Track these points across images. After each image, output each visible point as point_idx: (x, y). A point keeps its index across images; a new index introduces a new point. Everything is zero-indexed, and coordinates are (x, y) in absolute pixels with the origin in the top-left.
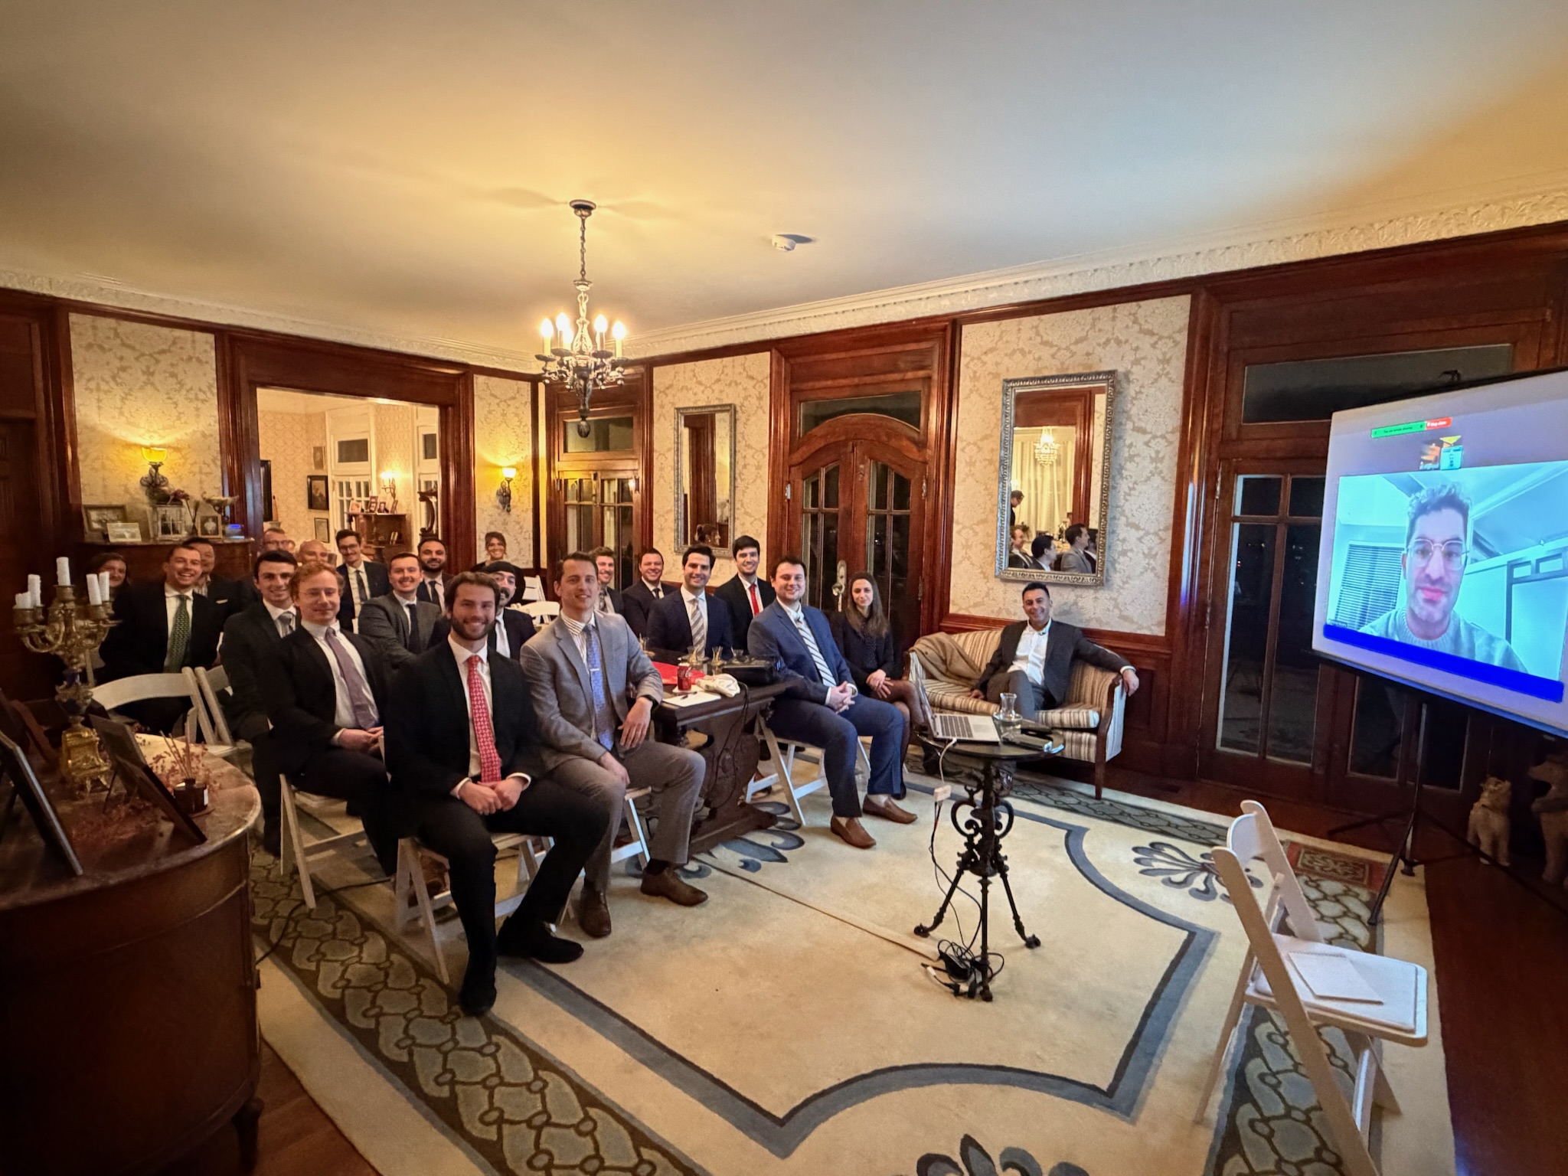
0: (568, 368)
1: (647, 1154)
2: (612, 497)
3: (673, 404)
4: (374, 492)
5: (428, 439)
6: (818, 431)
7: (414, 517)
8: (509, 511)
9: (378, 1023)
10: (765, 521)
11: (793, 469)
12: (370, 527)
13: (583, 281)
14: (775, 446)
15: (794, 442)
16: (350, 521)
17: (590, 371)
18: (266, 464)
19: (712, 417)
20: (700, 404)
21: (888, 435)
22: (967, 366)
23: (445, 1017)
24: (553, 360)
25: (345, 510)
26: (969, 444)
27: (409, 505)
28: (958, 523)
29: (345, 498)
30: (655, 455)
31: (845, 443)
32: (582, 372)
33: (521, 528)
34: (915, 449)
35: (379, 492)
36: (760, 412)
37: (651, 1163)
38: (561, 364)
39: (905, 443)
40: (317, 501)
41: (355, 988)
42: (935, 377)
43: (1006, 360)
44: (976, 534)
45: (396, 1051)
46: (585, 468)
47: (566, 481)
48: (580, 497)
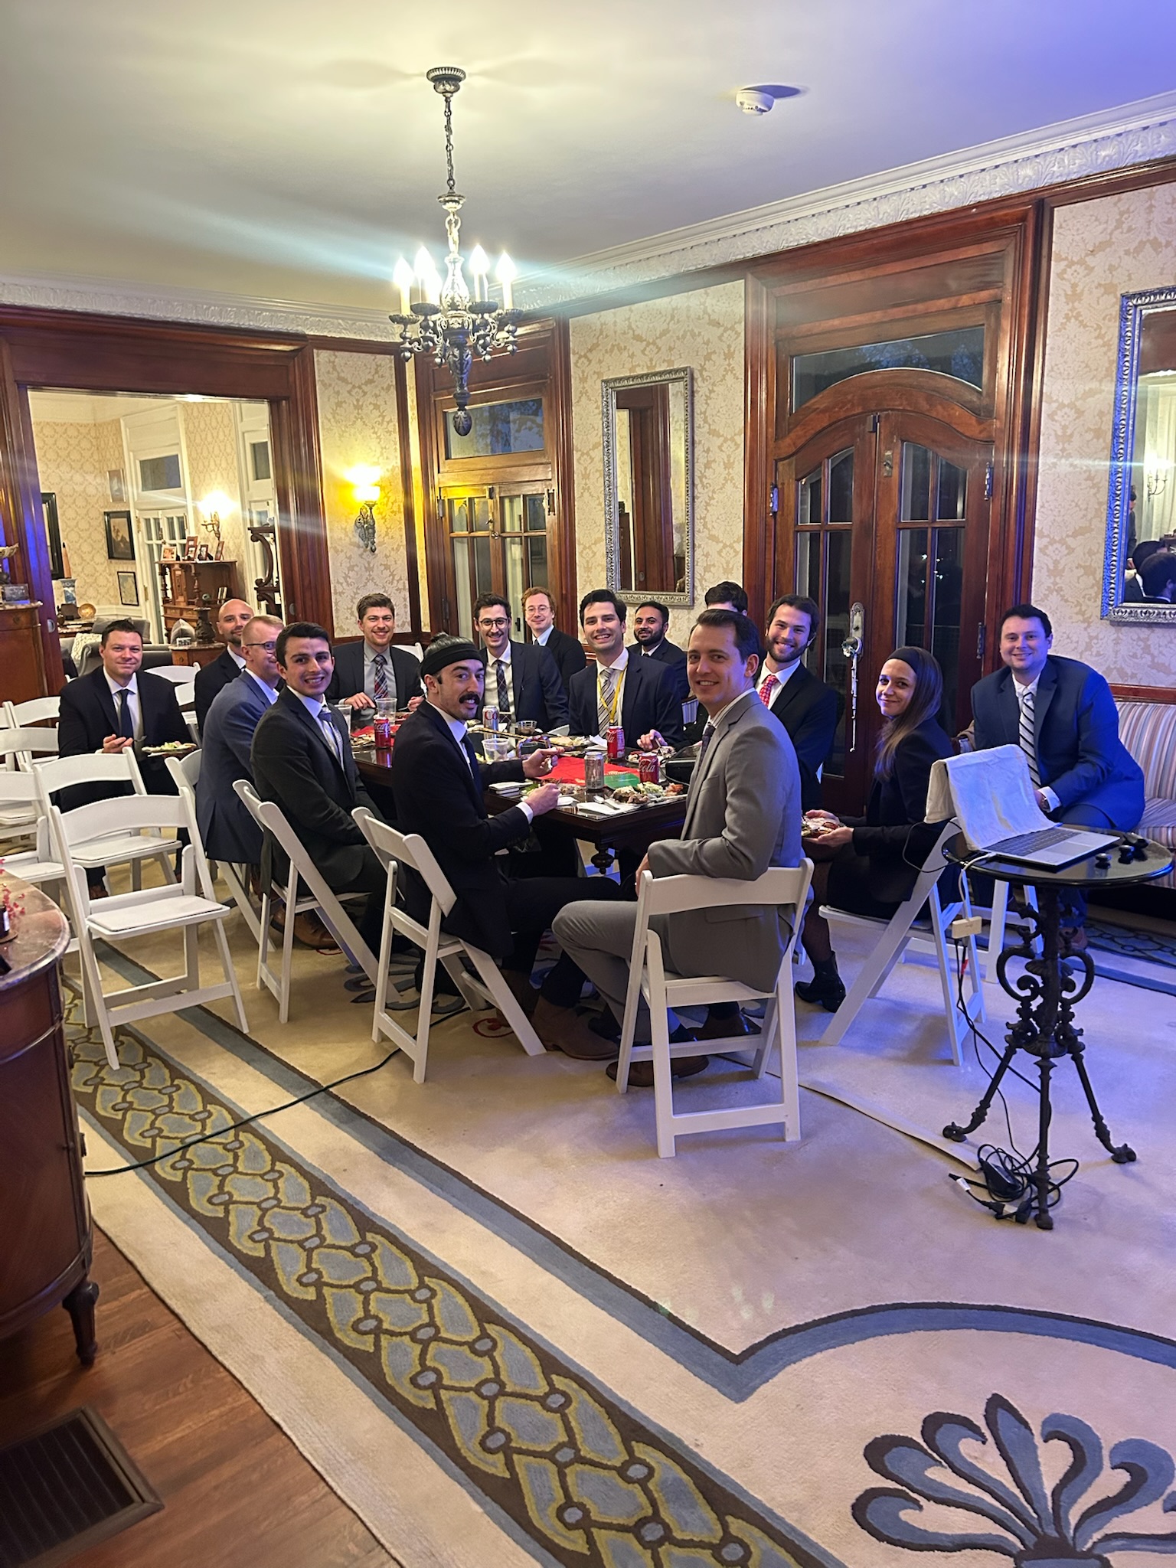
0: (436, 332)
1: (559, 1382)
2: (517, 523)
3: (599, 374)
4: (191, 532)
5: (258, 449)
6: (820, 401)
7: (246, 566)
8: (373, 551)
9: (227, 1212)
10: (740, 547)
11: (780, 464)
12: (189, 580)
13: (452, 196)
14: (754, 430)
15: (782, 422)
16: (163, 574)
17: (466, 334)
18: (48, 498)
19: (663, 391)
20: (639, 371)
21: (929, 399)
22: (1060, 276)
23: (308, 1208)
24: (415, 322)
25: (156, 560)
26: (1062, 406)
27: (238, 547)
28: (1042, 536)
29: (155, 542)
30: (576, 455)
31: (861, 419)
32: (456, 337)
33: (392, 575)
34: (973, 421)
35: (198, 531)
36: (729, 377)
37: (564, 1394)
38: (425, 327)
39: (958, 411)
40: (119, 550)
41: (197, 1170)
42: (1008, 299)
43: (1127, 261)
44: (1071, 550)
45: (250, 1244)
46: (477, 480)
47: (451, 501)
48: (471, 527)
